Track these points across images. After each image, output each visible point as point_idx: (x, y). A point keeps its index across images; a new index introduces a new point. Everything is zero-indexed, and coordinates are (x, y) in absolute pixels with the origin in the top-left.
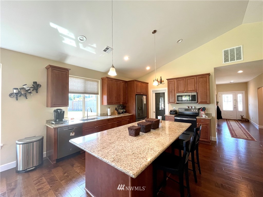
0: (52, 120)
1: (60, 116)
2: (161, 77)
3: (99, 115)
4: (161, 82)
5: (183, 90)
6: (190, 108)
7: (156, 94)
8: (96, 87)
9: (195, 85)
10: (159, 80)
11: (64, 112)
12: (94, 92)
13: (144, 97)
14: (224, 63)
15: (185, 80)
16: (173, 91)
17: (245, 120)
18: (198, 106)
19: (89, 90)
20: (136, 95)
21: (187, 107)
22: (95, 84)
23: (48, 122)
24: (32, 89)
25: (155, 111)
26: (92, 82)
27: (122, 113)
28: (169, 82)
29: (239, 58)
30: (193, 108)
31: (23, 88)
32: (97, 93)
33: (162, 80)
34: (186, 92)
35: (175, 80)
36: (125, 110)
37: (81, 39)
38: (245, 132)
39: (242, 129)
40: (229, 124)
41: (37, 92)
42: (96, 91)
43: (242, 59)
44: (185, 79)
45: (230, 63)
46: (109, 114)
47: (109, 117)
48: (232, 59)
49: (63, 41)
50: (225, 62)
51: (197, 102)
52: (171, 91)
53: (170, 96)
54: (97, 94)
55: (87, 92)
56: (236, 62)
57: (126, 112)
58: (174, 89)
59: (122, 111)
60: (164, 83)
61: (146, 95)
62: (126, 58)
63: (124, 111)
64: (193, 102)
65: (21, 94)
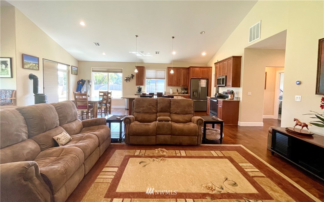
0: (137, 91)
1: (140, 90)
5: (221, 74)
8: (163, 74)
9: (226, 69)
11: (141, 88)
12: (162, 78)
13: (204, 81)
19: (159, 77)
20: (191, 79)
21: (227, 91)
24: (131, 77)
26: (161, 71)
27: (183, 93)
31: (128, 77)
32: (164, 78)
35: (218, 64)
36: (186, 92)
41: (133, 79)
42: (163, 77)
43: (259, 38)
44: (222, 62)
45: (252, 42)
46: (171, 93)
48: (254, 39)
51: (226, 86)
52: (216, 76)
53: (215, 79)
55: (157, 78)
56: (256, 41)
58: (217, 73)
61: (207, 79)
63: (185, 92)
64: (223, 85)
65: (128, 79)
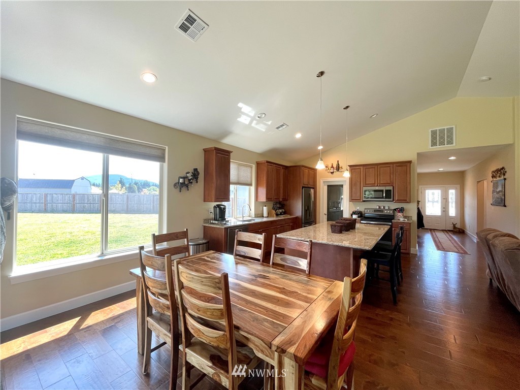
0: (211, 220)
1: (221, 213)
2: (338, 161)
3: (253, 215)
4: (338, 168)
5: (374, 183)
6: (382, 208)
7: (328, 186)
8: (249, 174)
9: (390, 176)
10: (335, 166)
13: (312, 190)
14: (430, 147)
15: (376, 168)
16: (359, 184)
17: (459, 231)
18: (394, 206)
19: (242, 180)
20: (303, 187)
21: (378, 207)
22: (249, 169)
23: (206, 221)
24: (193, 178)
25: (326, 213)
26: (245, 168)
27: (281, 214)
28: (352, 169)
29: (450, 142)
30: (387, 208)
31: (187, 177)
32: (249, 182)
33: (340, 166)
34: (377, 186)
35: (362, 168)
36: (283, 210)
37: (259, 116)
38: (456, 245)
39: (453, 242)
40: (435, 236)
41: (197, 182)
43: (454, 144)
44: (376, 166)
45: (438, 148)
46: (265, 214)
47: (265, 220)
48: (442, 143)
49: (238, 119)
50: (432, 146)
51: (393, 200)
52: (355, 184)
53: (354, 190)
54: (250, 185)
55: (239, 182)
56: (446, 147)
57: (285, 213)
58: (359, 180)
59: (280, 211)
60: (342, 170)
61: (314, 188)
62: (298, 136)
63: (282, 212)
64: (387, 200)
65: (184, 184)
